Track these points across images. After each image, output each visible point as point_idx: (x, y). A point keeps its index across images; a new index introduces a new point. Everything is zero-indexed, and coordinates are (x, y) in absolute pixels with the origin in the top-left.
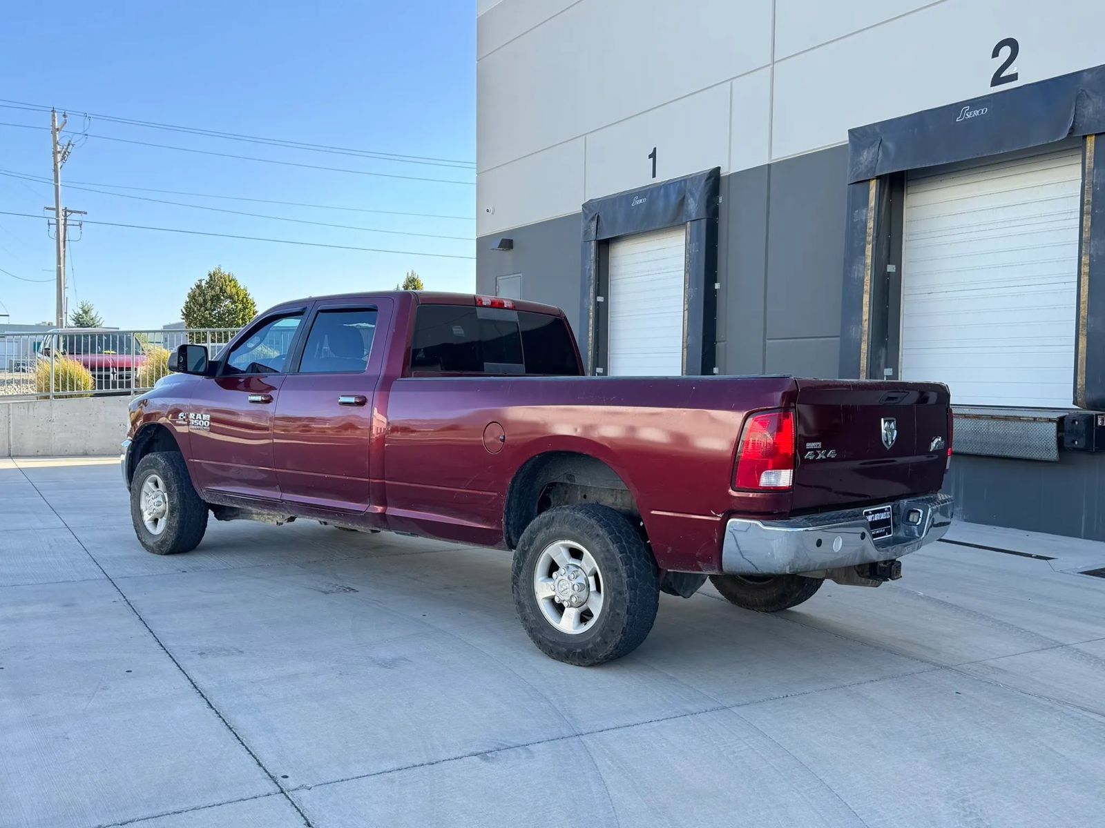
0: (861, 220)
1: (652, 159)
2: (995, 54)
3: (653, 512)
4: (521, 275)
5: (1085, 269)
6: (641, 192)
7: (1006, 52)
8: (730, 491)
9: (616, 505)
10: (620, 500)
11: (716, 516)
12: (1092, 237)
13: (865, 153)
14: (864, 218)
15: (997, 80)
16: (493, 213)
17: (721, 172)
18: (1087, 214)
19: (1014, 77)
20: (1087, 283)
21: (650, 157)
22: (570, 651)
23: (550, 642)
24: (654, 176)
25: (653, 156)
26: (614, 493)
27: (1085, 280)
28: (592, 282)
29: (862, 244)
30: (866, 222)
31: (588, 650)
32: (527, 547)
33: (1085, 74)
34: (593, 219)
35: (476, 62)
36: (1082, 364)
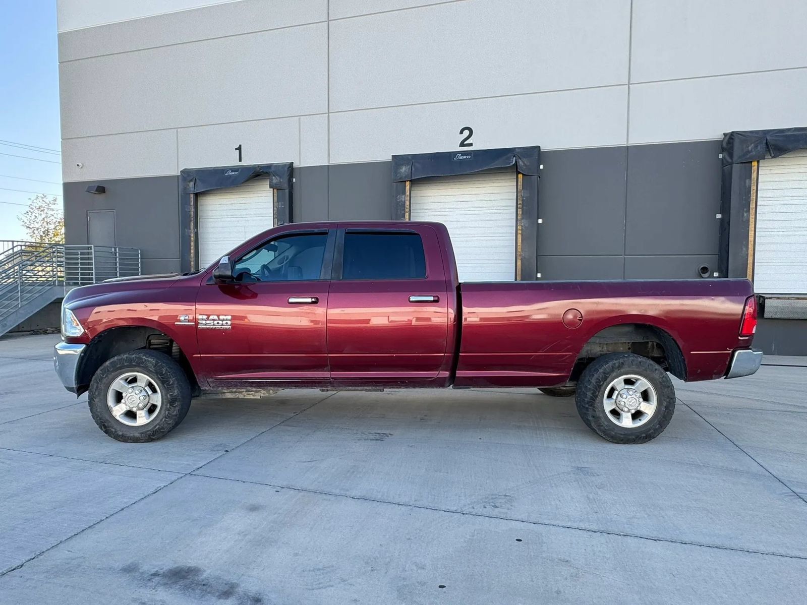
0: (402, 201)
1: (238, 151)
2: (461, 132)
3: (692, 352)
4: (114, 211)
5: (519, 232)
6: (234, 169)
7: (467, 133)
8: (739, 338)
9: (603, 351)
10: (606, 349)
11: (729, 351)
12: (522, 219)
13: (404, 168)
14: (403, 200)
15: (462, 144)
16: (81, 168)
17: (294, 165)
18: (520, 208)
19: (471, 145)
20: (520, 237)
21: (236, 149)
22: (637, 437)
23: (621, 434)
24: (240, 160)
25: (239, 149)
26: (602, 345)
27: (519, 236)
28: (193, 219)
29: (403, 212)
30: (405, 202)
31: (650, 434)
32: (602, 383)
33: (517, 149)
34: (191, 181)
35: (59, 63)
36: (519, 271)
